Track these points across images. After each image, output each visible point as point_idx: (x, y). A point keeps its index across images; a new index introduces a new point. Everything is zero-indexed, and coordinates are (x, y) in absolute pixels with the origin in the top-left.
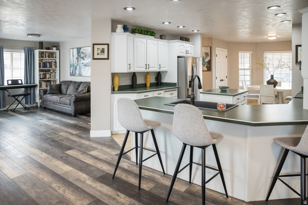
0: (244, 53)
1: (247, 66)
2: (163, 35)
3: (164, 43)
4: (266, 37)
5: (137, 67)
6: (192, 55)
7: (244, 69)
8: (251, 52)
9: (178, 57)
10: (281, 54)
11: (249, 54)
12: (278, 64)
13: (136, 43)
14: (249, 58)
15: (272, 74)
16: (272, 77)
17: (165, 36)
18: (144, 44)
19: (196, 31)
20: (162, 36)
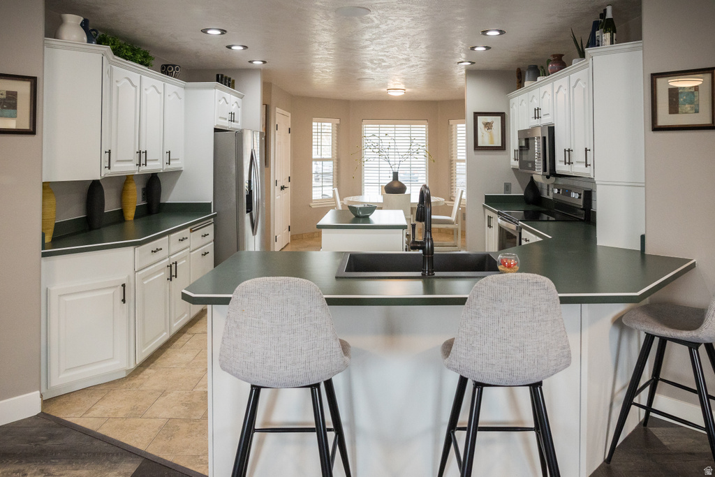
0: (321, 122)
1: (327, 152)
2: (174, 66)
3: (176, 88)
4: (385, 90)
5: (118, 161)
6: (239, 124)
7: (322, 160)
8: (337, 121)
9: (216, 130)
10: (395, 127)
11: (330, 124)
12: (409, 147)
13: (117, 81)
14: (331, 134)
15: (396, 170)
16: (396, 175)
17: (177, 69)
18: (134, 88)
19: (258, 63)
20: (170, 69)
